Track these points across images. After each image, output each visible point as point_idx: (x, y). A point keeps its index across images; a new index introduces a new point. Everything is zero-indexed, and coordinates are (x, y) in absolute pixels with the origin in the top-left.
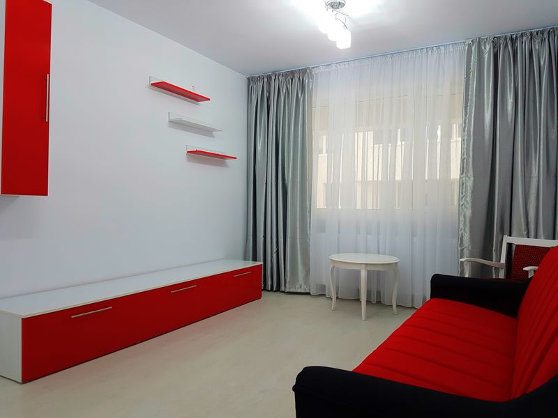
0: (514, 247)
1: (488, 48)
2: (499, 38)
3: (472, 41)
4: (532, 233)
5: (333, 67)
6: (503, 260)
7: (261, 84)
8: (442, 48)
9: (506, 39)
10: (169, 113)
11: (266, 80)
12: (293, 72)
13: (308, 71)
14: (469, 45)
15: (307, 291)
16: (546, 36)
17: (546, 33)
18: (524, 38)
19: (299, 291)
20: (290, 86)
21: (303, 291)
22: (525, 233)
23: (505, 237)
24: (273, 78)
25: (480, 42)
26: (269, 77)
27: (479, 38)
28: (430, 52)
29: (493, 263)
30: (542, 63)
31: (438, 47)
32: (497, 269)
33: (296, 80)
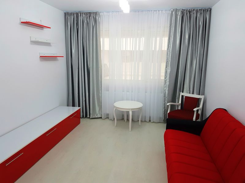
0: (184, 97)
1: (179, 13)
2: (184, 10)
3: (173, 10)
4: (191, 92)
5: (111, 14)
6: (180, 102)
7: (73, 17)
8: (160, 11)
9: (187, 11)
10: (30, 37)
11: (75, 15)
12: (90, 13)
13: (98, 13)
14: (172, 11)
15: (100, 117)
16: (202, 12)
17: (203, 10)
18: (194, 11)
19: (96, 117)
20: (88, 20)
21: (98, 117)
22: (189, 92)
23: (181, 93)
24: (79, 15)
25: (176, 10)
26: (77, 14)
27: (176, 9)
28: (155, 12)
29: (176, 104)
30: (200, 24)
31: (159, 11)
32: (178, 106)
33: (92, 18)
